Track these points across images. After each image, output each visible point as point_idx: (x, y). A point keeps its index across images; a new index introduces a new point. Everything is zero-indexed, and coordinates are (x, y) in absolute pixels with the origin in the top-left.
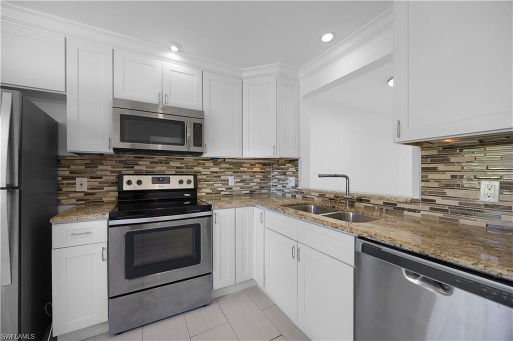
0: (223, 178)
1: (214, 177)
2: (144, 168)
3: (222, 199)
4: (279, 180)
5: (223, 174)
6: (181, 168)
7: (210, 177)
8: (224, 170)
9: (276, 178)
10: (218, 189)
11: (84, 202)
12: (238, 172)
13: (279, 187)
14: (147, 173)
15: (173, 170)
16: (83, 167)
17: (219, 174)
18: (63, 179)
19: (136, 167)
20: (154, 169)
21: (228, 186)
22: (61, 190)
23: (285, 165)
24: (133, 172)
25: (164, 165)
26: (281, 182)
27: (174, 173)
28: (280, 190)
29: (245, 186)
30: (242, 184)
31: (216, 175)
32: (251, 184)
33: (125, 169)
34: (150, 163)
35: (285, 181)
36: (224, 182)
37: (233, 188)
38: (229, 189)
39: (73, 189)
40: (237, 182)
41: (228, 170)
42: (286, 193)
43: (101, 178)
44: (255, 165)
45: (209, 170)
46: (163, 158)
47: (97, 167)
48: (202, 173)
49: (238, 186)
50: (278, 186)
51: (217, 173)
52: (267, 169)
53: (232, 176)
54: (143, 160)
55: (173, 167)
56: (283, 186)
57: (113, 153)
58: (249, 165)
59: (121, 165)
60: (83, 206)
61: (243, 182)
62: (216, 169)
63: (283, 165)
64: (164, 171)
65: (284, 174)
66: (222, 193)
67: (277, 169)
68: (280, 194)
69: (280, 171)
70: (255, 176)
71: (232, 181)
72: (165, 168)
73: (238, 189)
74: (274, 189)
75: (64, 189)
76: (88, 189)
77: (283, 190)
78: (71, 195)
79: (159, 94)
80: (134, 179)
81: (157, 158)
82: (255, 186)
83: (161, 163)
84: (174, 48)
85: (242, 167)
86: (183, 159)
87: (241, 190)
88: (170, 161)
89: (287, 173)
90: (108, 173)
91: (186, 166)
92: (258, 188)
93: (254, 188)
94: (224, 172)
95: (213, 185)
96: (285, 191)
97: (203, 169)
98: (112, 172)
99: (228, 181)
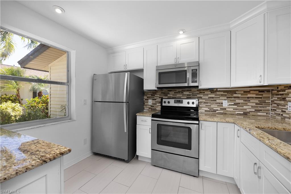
0: (218, 101)
1: (211, 101)
2: (172, 96)
3: (217, 115)
4: (278, 105)
5: (218, 99)
6: (190, 95)
7: (207, 101)
8: (219, 96)
9: (275, 103)
10: (214, 109)
11: (150, 109)
12: (232, 98)
13: (279, 111)
14: (173, 98)
15: (185, 96)
16: (151, 95)
17: (214, 99)
18: (145, 100)
19: (168, 95)
20: (176, 96)
21: (222, 107)
22: (145, 104)
23: (285, 91)
24: (167, 98)
25: (181, 93)
26: (280, 107)
27: (186, 98)
28: (279, 114)
29: (238, 108)
30: (236, 106)
31: (213, 99)
32: (245, 107)
33: (164, 96)
34: (174, 93)
35: (285, 106)
36: (219, 104)
37: (227, 109)
38: (223, 109)
39: (148, 104)
40: (230, 105)
41: (222, 96)
42: (285, 117)
43: (156, 100)
44: (250, 92)
45: (208, 96)
46: (180, 90)
47: (154, 95)
48: (203, 98)
49: (232, 108)
50: (277, 110)
51: (213, 98)
52: (264, 95)
53: (226, 100)
54: (171, 91)
55: (185, 95)
56: (282, 111)
57: (157, 89)
58: (243, 92)
59: (163, 94)
60: (150, 111)
61: (236, 105)
62: (213, 96)
63: (283, 91)
64: (181, 97)
65: (284, 99)
66: (217, 112)
67: (276, 95)
68: (279, 118)
69: (280, 96)
70: (249, 101)
71: (226, 104)
72: (181, 95)
73: (232, 110)
74: (273, 113)
75: (146, 104)
76: (152, 104)
77: (282, 115)
78: (147, 106)
79: (175, 58)
80: (167, 100)
81: (178, 90)
82: (249, 108)
83: (179, 93)
84: (181, 32)
85: (236, 93)
86: (191, 90)
87: (234, 110)
88: (184, 91)
89: (287, 99)
90: (158, 98)
91: (192, 94)
92: (254, 110)
93: (248, 110)
94: (219, 98)
95: (210, 106)
96: (284, 115)
97: (203, 95)
98: (159, 97)
99: (222, 103)
